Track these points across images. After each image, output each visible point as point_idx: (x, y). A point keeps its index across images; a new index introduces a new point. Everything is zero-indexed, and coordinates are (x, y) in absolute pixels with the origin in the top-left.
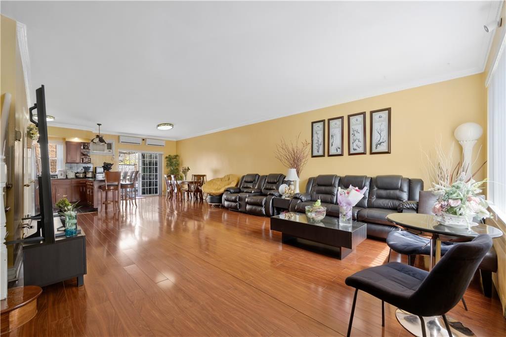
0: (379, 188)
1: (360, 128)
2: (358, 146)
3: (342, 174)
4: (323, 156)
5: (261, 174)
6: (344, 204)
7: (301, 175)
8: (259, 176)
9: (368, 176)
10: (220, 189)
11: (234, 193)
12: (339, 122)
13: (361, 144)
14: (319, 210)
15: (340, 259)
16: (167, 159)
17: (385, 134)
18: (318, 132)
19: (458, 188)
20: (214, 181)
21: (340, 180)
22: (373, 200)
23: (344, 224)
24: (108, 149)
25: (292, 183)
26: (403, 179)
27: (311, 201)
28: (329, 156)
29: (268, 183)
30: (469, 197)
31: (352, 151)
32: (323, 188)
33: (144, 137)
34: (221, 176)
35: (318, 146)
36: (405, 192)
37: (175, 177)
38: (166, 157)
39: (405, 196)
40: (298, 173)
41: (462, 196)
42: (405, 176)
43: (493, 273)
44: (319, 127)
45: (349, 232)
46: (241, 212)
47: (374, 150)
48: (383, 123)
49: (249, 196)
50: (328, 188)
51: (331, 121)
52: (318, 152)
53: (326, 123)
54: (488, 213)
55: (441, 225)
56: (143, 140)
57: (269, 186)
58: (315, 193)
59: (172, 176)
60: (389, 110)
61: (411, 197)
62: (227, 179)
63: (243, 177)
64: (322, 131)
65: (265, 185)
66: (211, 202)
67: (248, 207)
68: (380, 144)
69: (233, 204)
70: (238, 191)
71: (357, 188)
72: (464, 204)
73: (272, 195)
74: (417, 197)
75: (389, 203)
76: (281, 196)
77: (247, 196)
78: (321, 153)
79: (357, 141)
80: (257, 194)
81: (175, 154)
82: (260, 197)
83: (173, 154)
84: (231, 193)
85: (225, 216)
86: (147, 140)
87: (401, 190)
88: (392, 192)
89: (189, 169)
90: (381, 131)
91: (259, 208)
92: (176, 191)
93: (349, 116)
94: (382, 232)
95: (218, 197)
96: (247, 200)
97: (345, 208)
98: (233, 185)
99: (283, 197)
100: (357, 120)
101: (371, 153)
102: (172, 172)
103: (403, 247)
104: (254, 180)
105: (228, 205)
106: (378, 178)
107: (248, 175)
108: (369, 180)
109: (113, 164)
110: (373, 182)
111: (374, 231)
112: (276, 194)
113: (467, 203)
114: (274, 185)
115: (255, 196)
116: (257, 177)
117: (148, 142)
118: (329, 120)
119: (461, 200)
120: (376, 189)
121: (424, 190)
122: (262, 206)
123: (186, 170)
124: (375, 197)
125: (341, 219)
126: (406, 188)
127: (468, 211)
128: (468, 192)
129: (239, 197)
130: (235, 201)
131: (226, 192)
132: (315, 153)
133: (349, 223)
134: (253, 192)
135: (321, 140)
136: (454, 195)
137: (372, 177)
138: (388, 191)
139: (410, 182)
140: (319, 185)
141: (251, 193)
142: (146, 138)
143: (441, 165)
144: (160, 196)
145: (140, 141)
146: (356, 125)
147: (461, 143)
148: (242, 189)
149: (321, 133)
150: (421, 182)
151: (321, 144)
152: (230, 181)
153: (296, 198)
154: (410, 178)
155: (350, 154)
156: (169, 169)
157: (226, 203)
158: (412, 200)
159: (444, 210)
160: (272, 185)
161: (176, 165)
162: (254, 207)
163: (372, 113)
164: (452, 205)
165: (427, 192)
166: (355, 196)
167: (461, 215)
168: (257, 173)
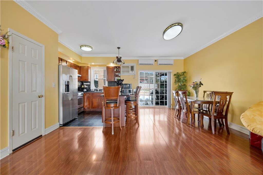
16: (175, 76)
24: (131, 70)
33: (156, 59)
37: (183, 93)
38: (175, 75)
56: (156, 61)
59: (180, 93)
81: (183, 71)
83: (181, 71)
86: (159, 60)
89: (201, 84)
92: (184, 111)
102: (180, 88)
109: (123, 80)
117: (159, 62)
123: (197, 86)
142: (158, 60)
144: (169, 108)
145: (153, 62)
156: (177, 85)
161: (184, 81)
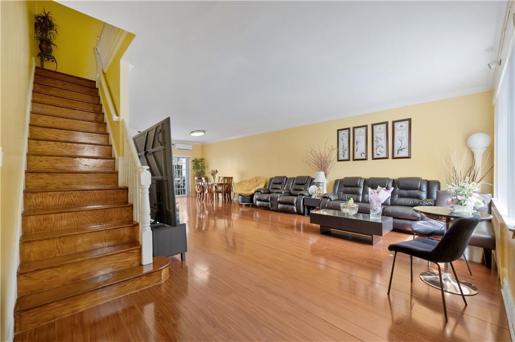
0: (401, 188)
1: (383, 135)
2: (381, 151)
3: (367, 176)
4: (349, 160)
5: (288, 176)
6: (375, 202)
7: (328, 177)
8: (287, 178)
9: (390, 178)
10: (250, 190)
11: (264, 193)
12: (363, 130)
13: (384, 150)
14: (352, 206)
15: (372, 245)
16: (195, 162)
17: (405, 141)
18: (344, 139)
19: (463, 187)
20: (243, 183)
21: (365, 181)
22: (396, 199)
23: (374, 217)
25: (321, 184)
26: (422, 181)
27: (339, 200)
28: (354, 160)
29: (296, 184)
30: (471, 194)
31: (376, 156)
32: (349, 189)
34: (249, 178)
35: (343, 152)
36: (424, 192)
37: (205, 179)
38: (193, 161)
39: (424, 195)
40: (326, 175)
41: (466, 193)
42: (423, 178)
43: (492, 250)
44: (344, 135)
45: (380, 223)
46: (272, 210)
47: (396, 155)
48: (404, 131)
49: (280, 196)
50: (354, 189)
51: (355, 129)
52: (344, 156)
53: (351, 131)
54: (483, 204)
55: (452, 213)
56: (173, 145)
57: (298, 187)
58: (342, 193)
59: (203, 179)
60: (410, 120)
61: (429, 196)
62: (255, 180)
63: (271, 179)
64: (348, 138)
65: (293, 186)
66: (242, 202)
67: (280, 206)
68: (401, 150)
69: (265, 203)
70: (267, 191)
71: (385, 188)
72: (467, 198)
73: (303, 195)
74: (435, 196)
75: (410, 201)
76: (310, 196)
77: (279, 196)
78: (346, 157)
79: (380, 147)
80: (286, 194)
81: (201, 158)
82: (291, 198)
83: (199, 157)
84: (262, 193)
85: (257, 214)
87: (420, 189)
88: (412, 192)
89: (217, 172)
90: (402, 138)
91: (290, 207)
93: (373, 125)
94: (405, 225)
95: (249, 197)
96: (278, 200)
97: (375, 204)
98: (262, 186)
99: (313, 197)
100: (380, 129)
101: (394, 158)
103: (424, 231)
104: (283, 182)
105: (260, 204)
106: (400, 179)
107: (276, 177)
108: (392, 182)
110: (395, 183)
111: (398, 224)
112: (306, 194)
113: (469, 198)
114: (302, 186)
115: (285, 196)
116: (285, 179)
118: (354, 128)
119: (466, 195)
120: (398, 189)
121: (441, 190)
122: (293, 205)
123: (214, 173)
124: (397, 196)
125: (371, 213)
126: (425, 189)
127: (469, 203)
128: (470, 190)
129: (271, 197)
130: (267, 201)
131: (257, 193)
132: (341, 158)
133: (379, 217)
134: (283, 192)
135: (346, 146)
136: (460, 192)
137: (394, 179)
138: (409, 191)
139: (429, 184)
140: (345, 186)
141: (281, 193)
142: (175, 143)
143: (455, 169)
144: (188, 196)
146: (379, 133)
147: (473, 150)
148: (271, 190)
149: (346, 140)
150: (438, 183)
151: (346, 150)
152: (258, 182)
153: (325, 197)
154: (428, 180)
155: (373, 159)
157: (258, 203)
158: (430, 198)
159: (454, 202)
160: (301, 186)
161: (202, 167)
162: (286, 206)
163: (394, 122)
164: (460, 199)
165: (443, 191)
166: (384, 195)
167: (465, 205)
168: (285, 175)
